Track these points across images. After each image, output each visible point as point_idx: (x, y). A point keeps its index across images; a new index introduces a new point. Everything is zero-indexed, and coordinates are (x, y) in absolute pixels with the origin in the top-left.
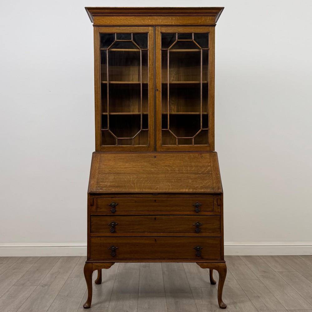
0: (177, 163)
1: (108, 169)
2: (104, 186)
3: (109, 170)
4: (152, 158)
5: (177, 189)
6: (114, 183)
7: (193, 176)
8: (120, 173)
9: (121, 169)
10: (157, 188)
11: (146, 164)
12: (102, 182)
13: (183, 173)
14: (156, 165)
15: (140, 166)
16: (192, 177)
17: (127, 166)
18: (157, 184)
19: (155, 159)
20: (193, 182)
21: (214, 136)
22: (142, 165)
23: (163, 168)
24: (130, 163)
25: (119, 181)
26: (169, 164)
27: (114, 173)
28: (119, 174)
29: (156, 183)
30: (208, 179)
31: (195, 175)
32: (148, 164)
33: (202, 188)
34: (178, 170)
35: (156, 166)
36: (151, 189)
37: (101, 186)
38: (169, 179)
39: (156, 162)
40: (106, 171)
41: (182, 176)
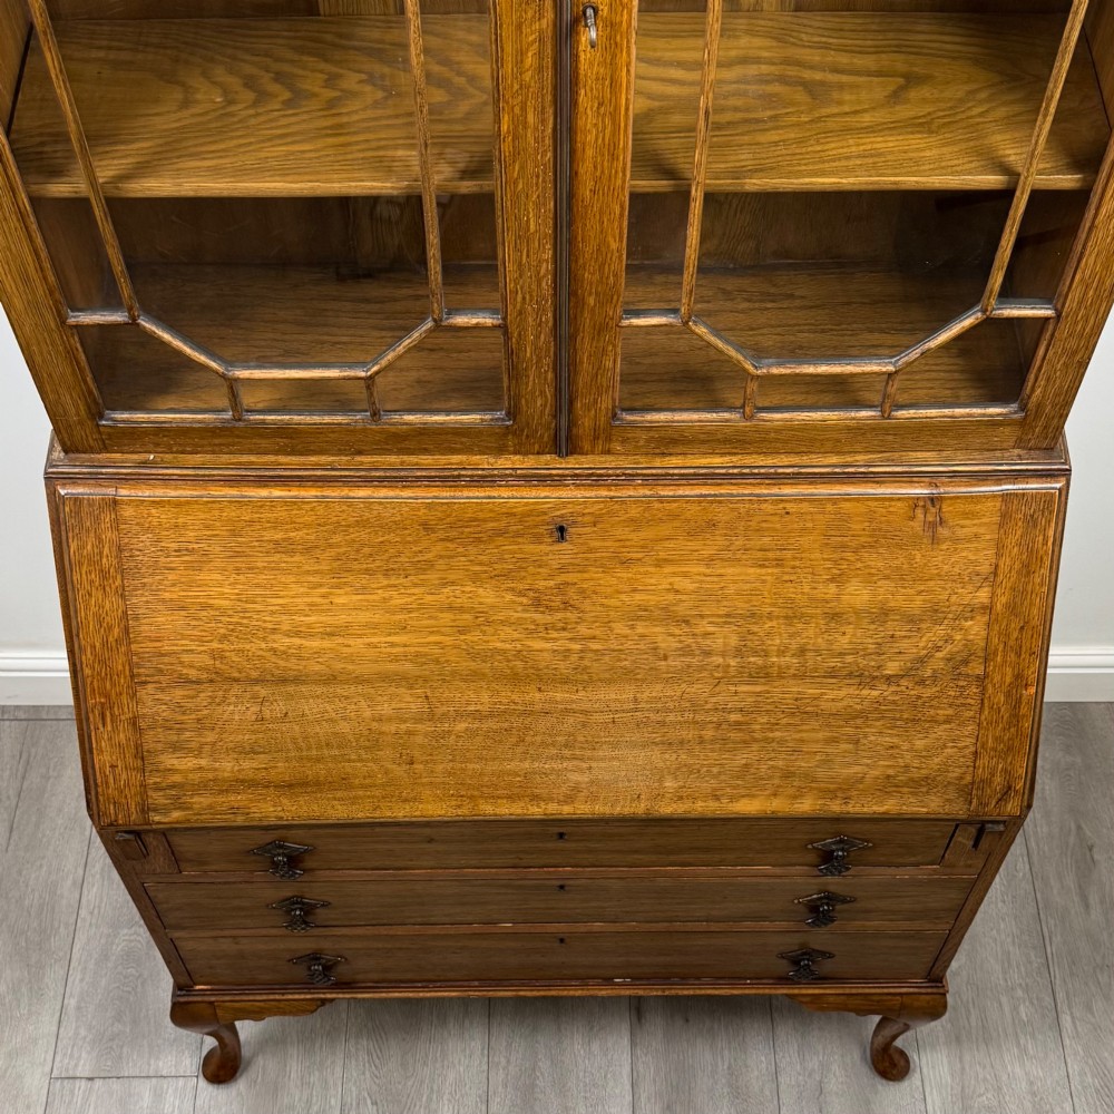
0: (731, 589)
1: (201, 640)
2: (195, 777)
3: (213, 654)
4: (538, 539)
5: (717, 798)
6: (260, 761)
7: (841, 696)
8: (297, 680)
9: (297, 641)
10: (576, 789)
11: (487, 595)
12: (175, 747)
13: (764, 674)
14: (567, 605)
15: (447, 617)
16: (834, 707)
17: (343, 618)
18: (575, 758)
19: (564, 545)
20: (834, 740)
21: (1083, 365)
22: (461, 610)
23: (620, 628)
24: (364, 590)
25: (294, 740)
26: (671, 597)
27: (254, 674)
28: (291, 688)
29: (567, 752)
30: (947, 721)
31: (852, 690)
32: (509, 597)
33: (888, 786)
34: (738, 652)
35: (571, 616)
36: (535, 798)
37: (177, 778)
38: (663, 724)
39: (571, 578)
40: (186, 658)
41: (758, 694)
